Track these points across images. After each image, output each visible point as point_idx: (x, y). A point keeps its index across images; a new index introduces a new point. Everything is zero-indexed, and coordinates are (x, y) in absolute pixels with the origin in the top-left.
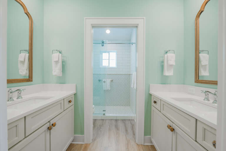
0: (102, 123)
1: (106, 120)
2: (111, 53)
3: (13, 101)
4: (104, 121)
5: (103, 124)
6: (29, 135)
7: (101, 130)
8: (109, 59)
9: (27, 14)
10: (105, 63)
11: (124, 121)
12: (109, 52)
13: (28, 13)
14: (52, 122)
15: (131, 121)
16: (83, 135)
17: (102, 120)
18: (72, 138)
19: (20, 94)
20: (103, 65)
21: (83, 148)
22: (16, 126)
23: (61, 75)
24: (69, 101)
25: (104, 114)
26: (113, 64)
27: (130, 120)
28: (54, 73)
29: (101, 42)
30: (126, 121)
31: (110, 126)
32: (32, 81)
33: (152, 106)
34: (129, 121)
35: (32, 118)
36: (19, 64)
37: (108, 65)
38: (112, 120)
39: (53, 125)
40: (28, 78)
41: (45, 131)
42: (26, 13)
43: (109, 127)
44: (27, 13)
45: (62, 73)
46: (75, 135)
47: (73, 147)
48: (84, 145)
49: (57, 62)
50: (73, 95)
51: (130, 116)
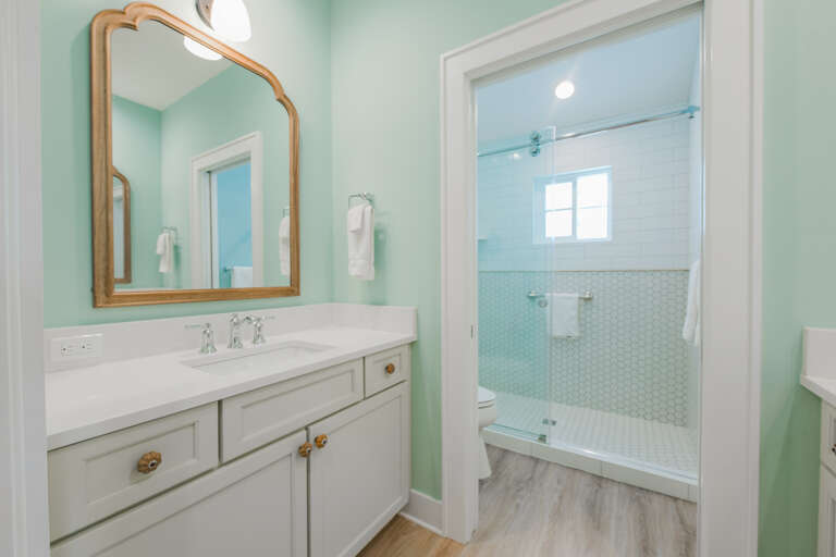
0: (529, 476)
1: (549, 463)
2: (581, 181)
3: (237, 350)
4: (540, 468)
5: (531, 479)
6: (235, 459)
7: (518, 501)
8: (574, 209)
9: (284, 101)
10: (556, 227)
11: (639, 492)
12: (572, 178)
13: (285, 96)
14: (315, 431)
15: (682, 504)
16: (439, 502)
17: (532, 458)
18: (400, 498)
19: (259, 329)
20: (547, 235)
21: (433, 552)
22: (194, 425)
23: (372, 278)
24: (387, 368)
25: (543, 438)
26: (595, 226)
27: (676, 499)
28: (354, 271)
29: (529, 142)
30: (656, 499)
31: (561, 498)
32: (298, 294)
33: (822, 467)
34: (671, 503)
35: (244, 407)
36: (281, 246)
37: (569, 233)
38: (578, 474)
39: (320, 442)
40: (288, 285)
41: (291, 455)
42: (279, 100)
43: (556, 499)
44: (282, 98)
45: (373, 268)
46: (413, 491)
47: (405, 534)
48: (441, 541)
49: (359, 233)
50: (404, 345)
51: (678, 479)
